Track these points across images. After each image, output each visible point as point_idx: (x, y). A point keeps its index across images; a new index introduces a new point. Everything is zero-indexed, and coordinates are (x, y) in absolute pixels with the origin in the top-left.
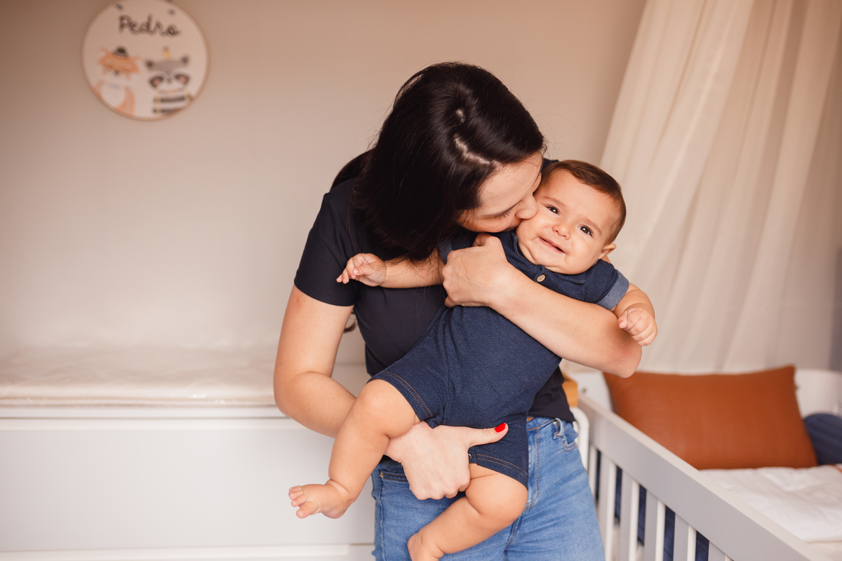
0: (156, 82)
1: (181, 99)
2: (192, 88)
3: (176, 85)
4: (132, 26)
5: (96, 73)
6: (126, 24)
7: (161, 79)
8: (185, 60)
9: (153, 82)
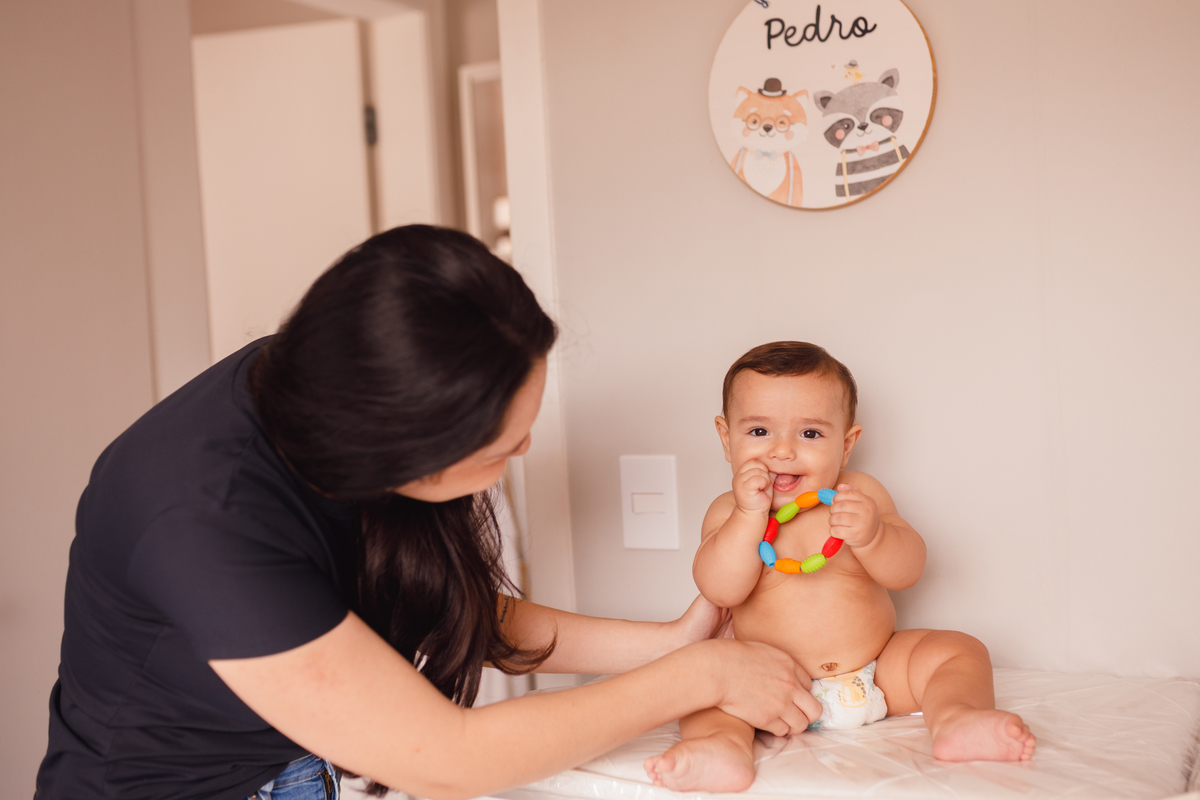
0: (840, 134)
1: (889, 158)
2: (907, 135)
3: (877, 132)
4: (787, 33)
5: (732, 134)
6: (777, 32)
7: (846, 125)
8: (889, 81)
9: (832, 136)
